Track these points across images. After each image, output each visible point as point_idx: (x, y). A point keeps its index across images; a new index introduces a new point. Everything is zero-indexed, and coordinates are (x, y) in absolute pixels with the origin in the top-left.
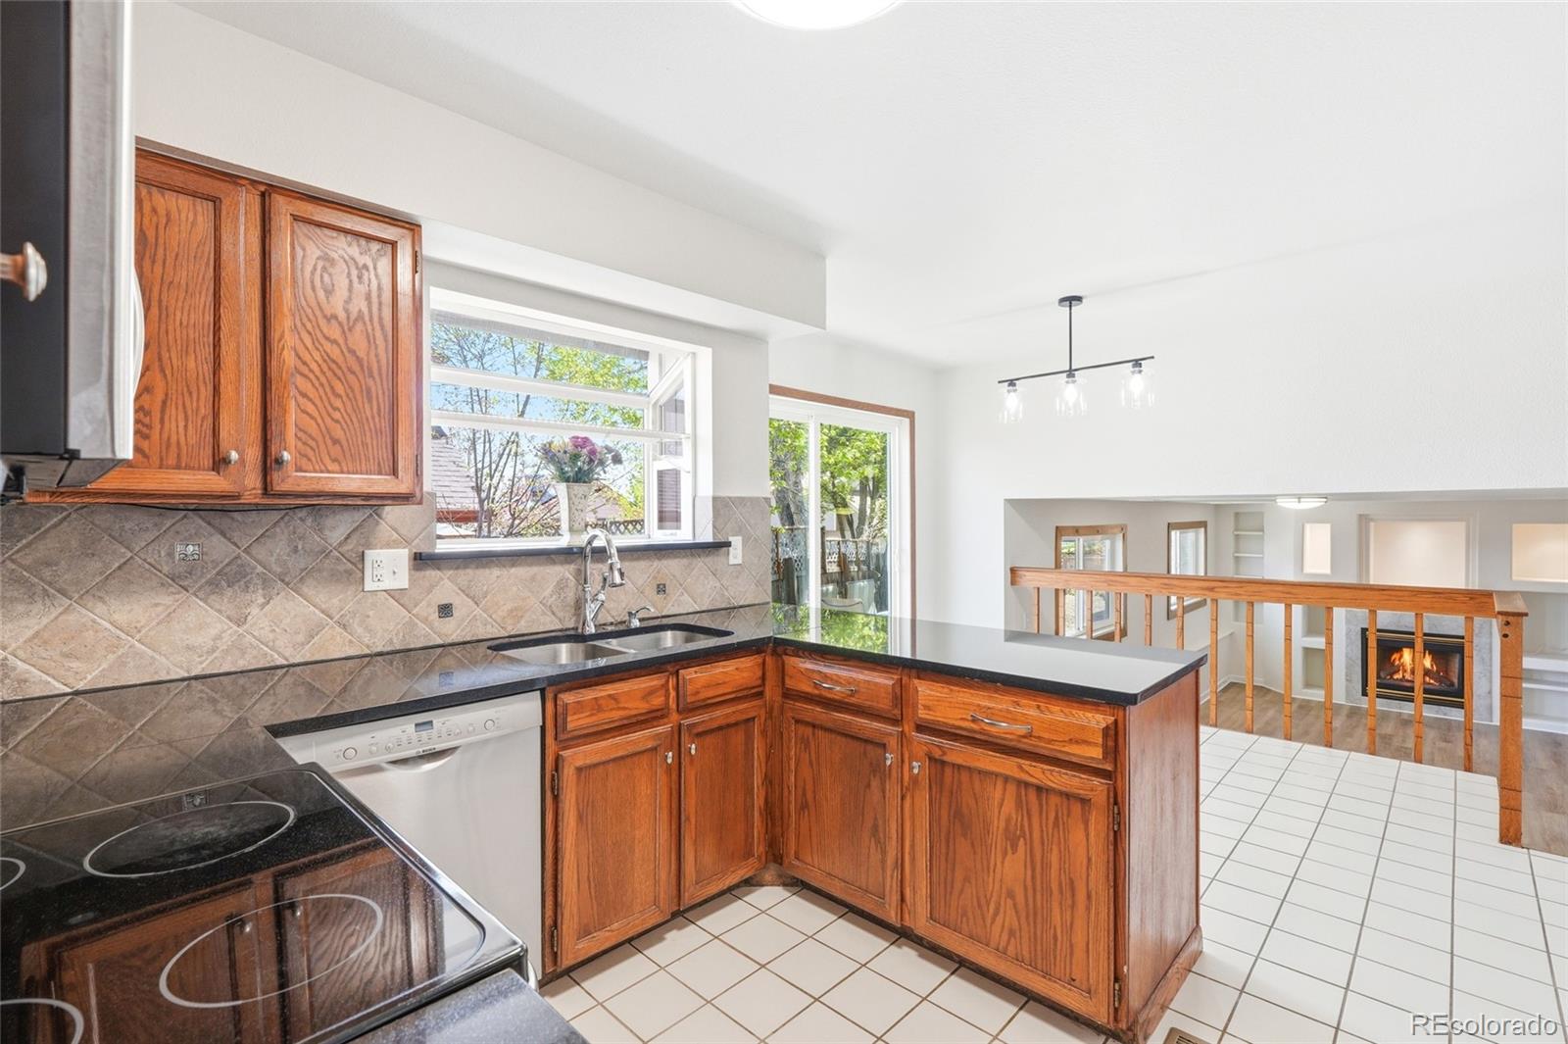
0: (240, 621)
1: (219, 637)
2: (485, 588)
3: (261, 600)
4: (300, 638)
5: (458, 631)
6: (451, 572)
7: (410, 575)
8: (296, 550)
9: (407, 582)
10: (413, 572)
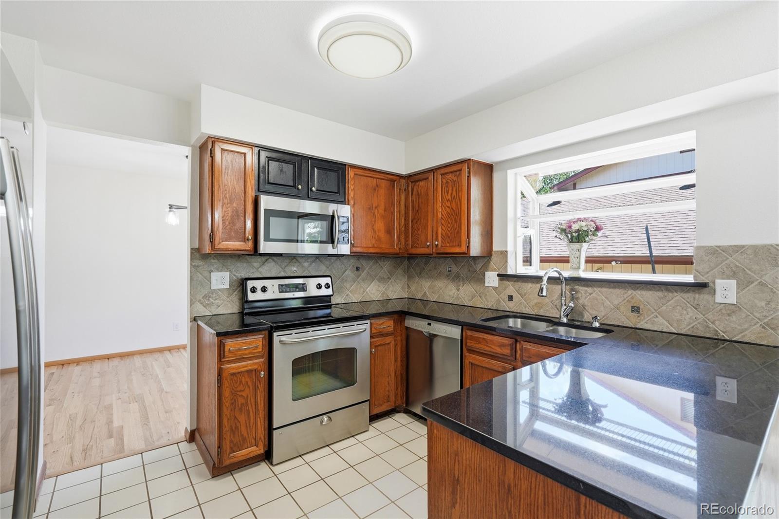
0: (458, 290)
1: (454, 294)
2: (525, 291)
3: (462, 285)
4: (470, 298)
5: (515, 308)
6: (512, 283)
7: (499, 282)
8: (469, 271)
9: (497, 284)
10: (500, 281)
